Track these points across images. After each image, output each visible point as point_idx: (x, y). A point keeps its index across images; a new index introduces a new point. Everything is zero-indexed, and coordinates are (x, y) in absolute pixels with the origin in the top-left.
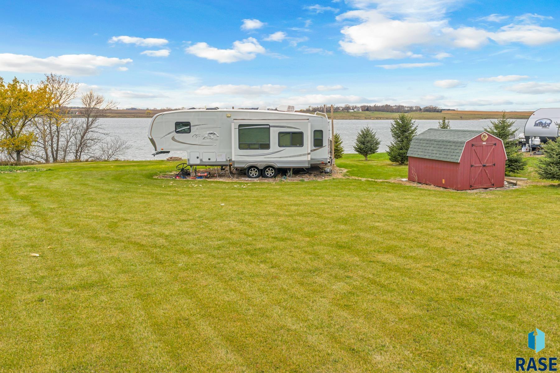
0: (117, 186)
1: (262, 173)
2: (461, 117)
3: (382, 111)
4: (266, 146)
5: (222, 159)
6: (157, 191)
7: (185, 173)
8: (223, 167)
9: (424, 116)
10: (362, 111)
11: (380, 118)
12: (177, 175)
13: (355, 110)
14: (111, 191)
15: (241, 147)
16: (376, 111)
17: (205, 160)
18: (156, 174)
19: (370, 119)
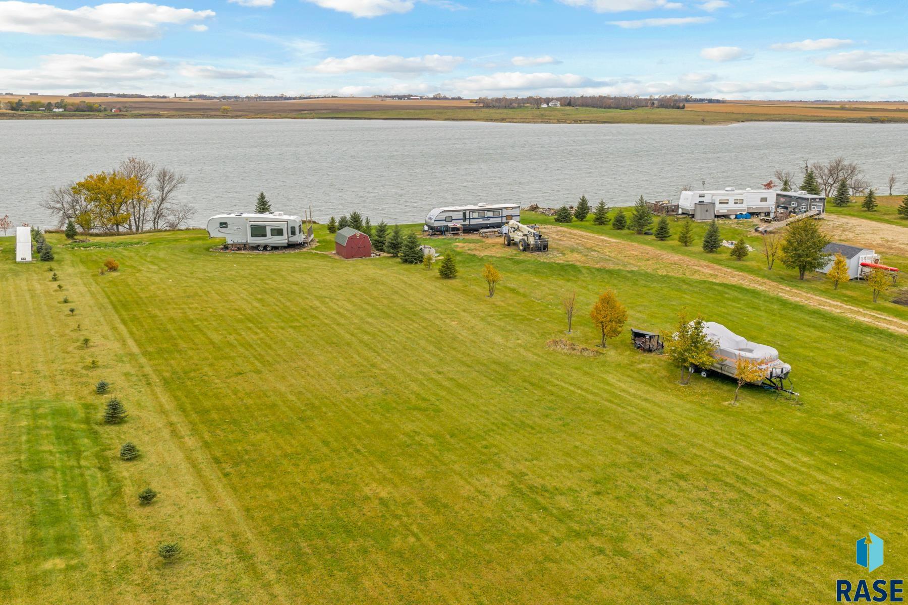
0: (191, 256)
1: (265, 248)
2: (703, 120)
3: (593, 107)
4: (265, 236)
5: (244, 241)
6: (210, 258)
7: (226, 247)
8: (245, 245)
9: (650, 116)
10: (561, 105)
11: (581, 121)
12: (222, 249)
13: (550, 104)
14: (188, 259)
15: (252, 236)
16: (583, 105)
17: (236, 241)
18: (211, 247)
19: (565, 122)
